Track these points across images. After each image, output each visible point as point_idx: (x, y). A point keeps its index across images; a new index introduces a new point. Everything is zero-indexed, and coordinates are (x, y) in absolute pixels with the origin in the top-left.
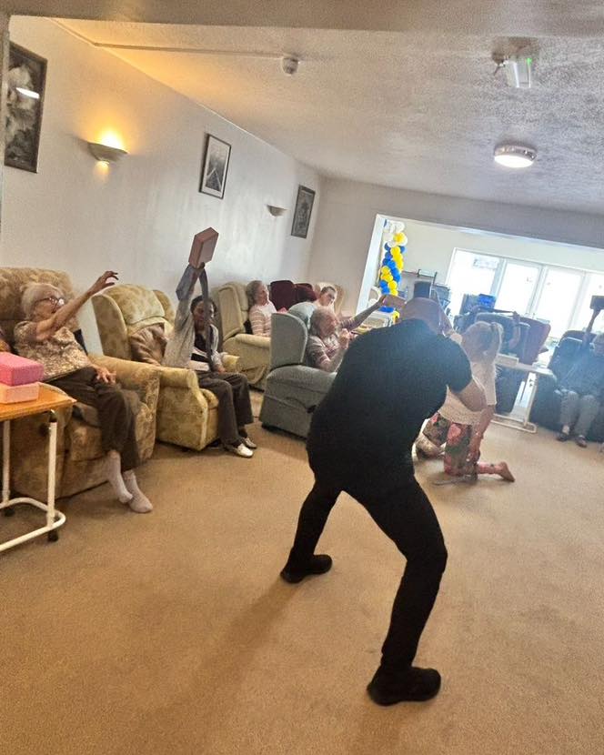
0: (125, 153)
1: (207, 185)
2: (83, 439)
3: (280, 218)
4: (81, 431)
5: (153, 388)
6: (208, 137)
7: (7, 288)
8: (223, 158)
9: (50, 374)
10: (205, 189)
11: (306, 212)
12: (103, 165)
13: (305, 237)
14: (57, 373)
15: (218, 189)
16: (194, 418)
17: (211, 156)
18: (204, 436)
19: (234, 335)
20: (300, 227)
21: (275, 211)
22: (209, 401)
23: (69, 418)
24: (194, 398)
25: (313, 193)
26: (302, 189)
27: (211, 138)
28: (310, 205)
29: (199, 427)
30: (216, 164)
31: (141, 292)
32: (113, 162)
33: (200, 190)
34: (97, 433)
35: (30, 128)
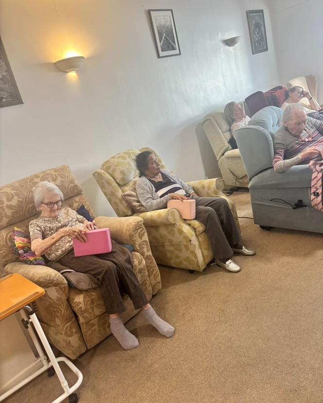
0: (82, 58)
1: (162, 51)
2: (82, 305)
3: (237, 45)
4: (79, 299)
5: (141, 236)
6: (149, 12)
7: (16, 197)
8: (168, 23)
9: (58, 253)
10: (162, 54)
11: (260, 29)
12: (72, 75)
13: (267, 50)
14: (62, 251)
15: (174, 49)
16: (187, 247)
17: (157, 27)
18: (200, 259)
19: (223, 154)
20: (258, 44)
21: (230, 42)
22: (195, 229)
23: (67, 291)
24: (181, 231)
25: (262, 11)
26: (249, 13)
27: (151, 12)
28: (262, 23)
29: (193, 253)
30: (164, 30)
31: (127, 156)
32: (77, 69)
33: (159, 57)
34: (94, 295)
35: (5, 74)
